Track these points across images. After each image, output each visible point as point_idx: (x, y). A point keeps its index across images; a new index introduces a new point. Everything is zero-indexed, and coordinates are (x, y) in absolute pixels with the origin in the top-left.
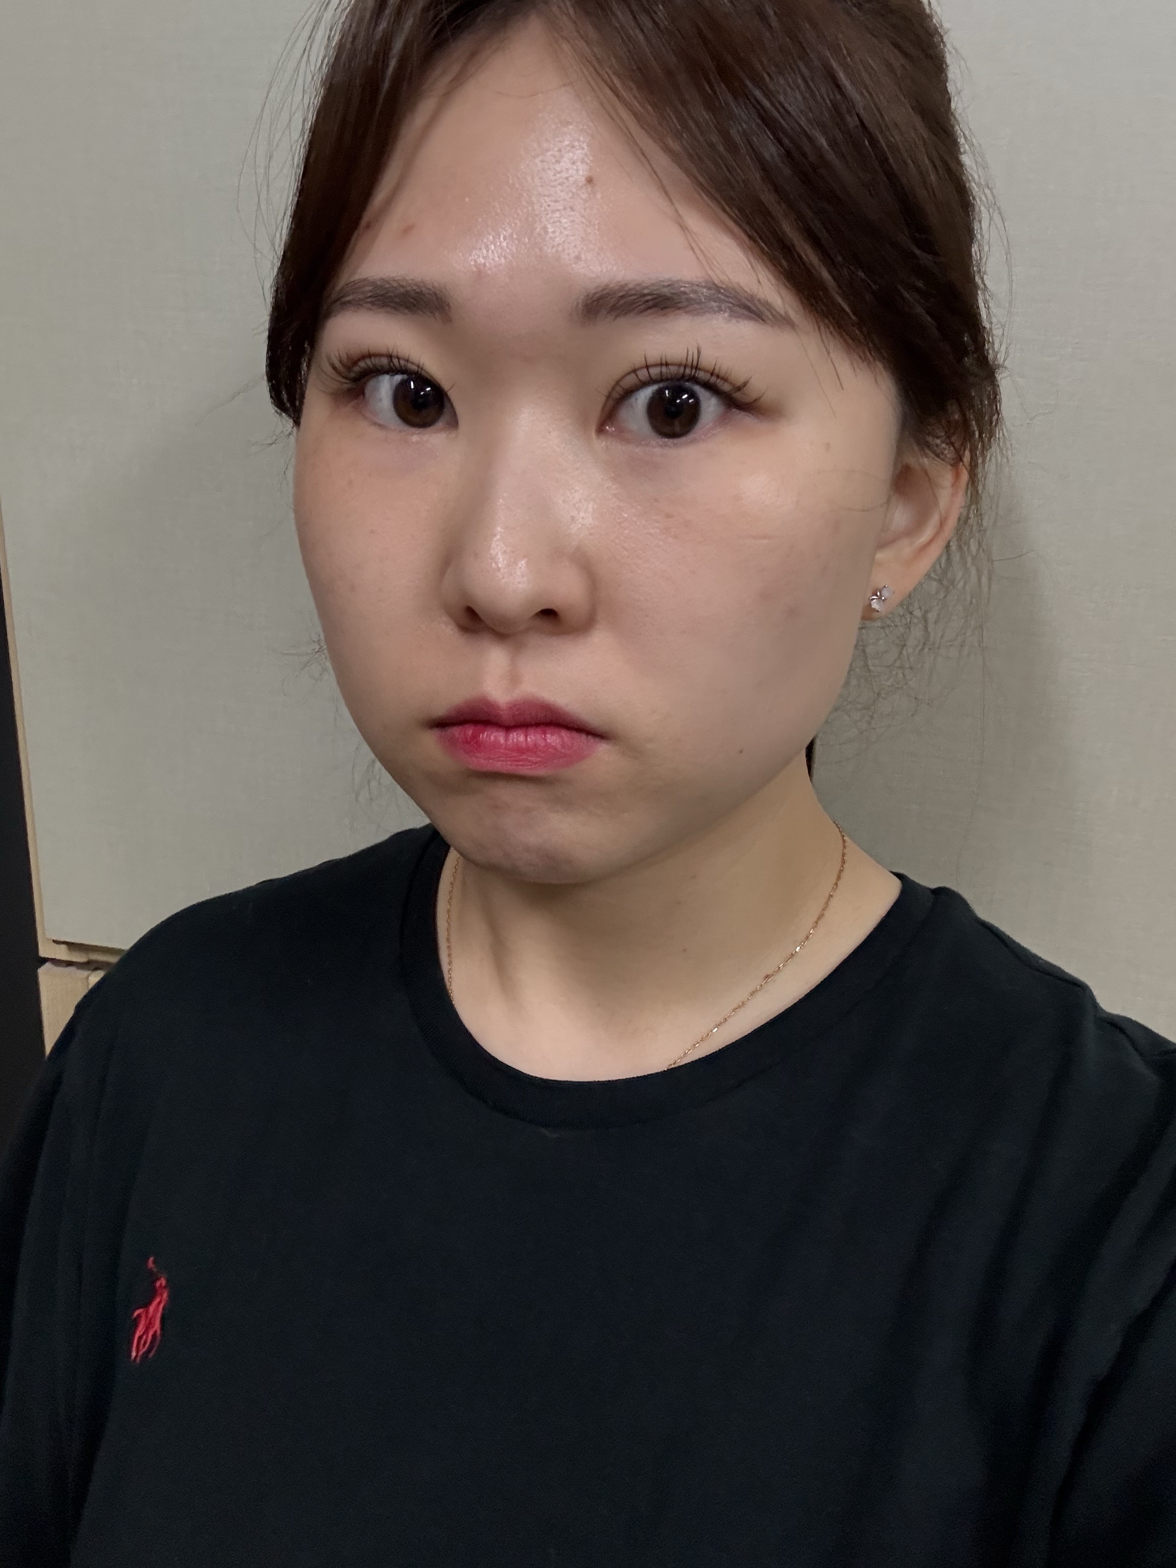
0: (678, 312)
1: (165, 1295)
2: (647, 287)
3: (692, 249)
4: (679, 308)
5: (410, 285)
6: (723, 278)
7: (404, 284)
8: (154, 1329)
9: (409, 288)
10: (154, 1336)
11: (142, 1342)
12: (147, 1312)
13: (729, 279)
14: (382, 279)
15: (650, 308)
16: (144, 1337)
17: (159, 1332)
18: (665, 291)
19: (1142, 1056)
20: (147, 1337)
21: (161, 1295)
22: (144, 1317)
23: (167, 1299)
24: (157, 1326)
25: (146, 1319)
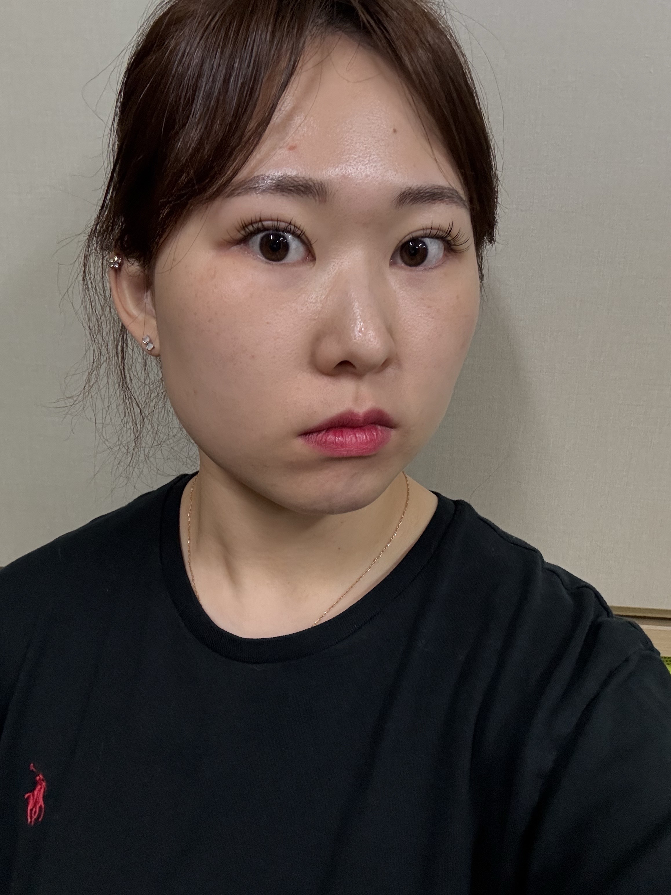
0: (439, 202)
1: (44, 784)
6: (453, 185)
7: (296, 179)
8: (40, 805)
9: (300, 182)
11: (33, 812)
12: (33, 796)
15: (428, 200)
16: (34, 809)
17: (43, 806)
18: (436, 191)
19: (566, 589)
20: (36, 809)
21: (41, 784)
22: (32, 798)
23: (45, 786)
24: (41, 802)
25: (33, 798)
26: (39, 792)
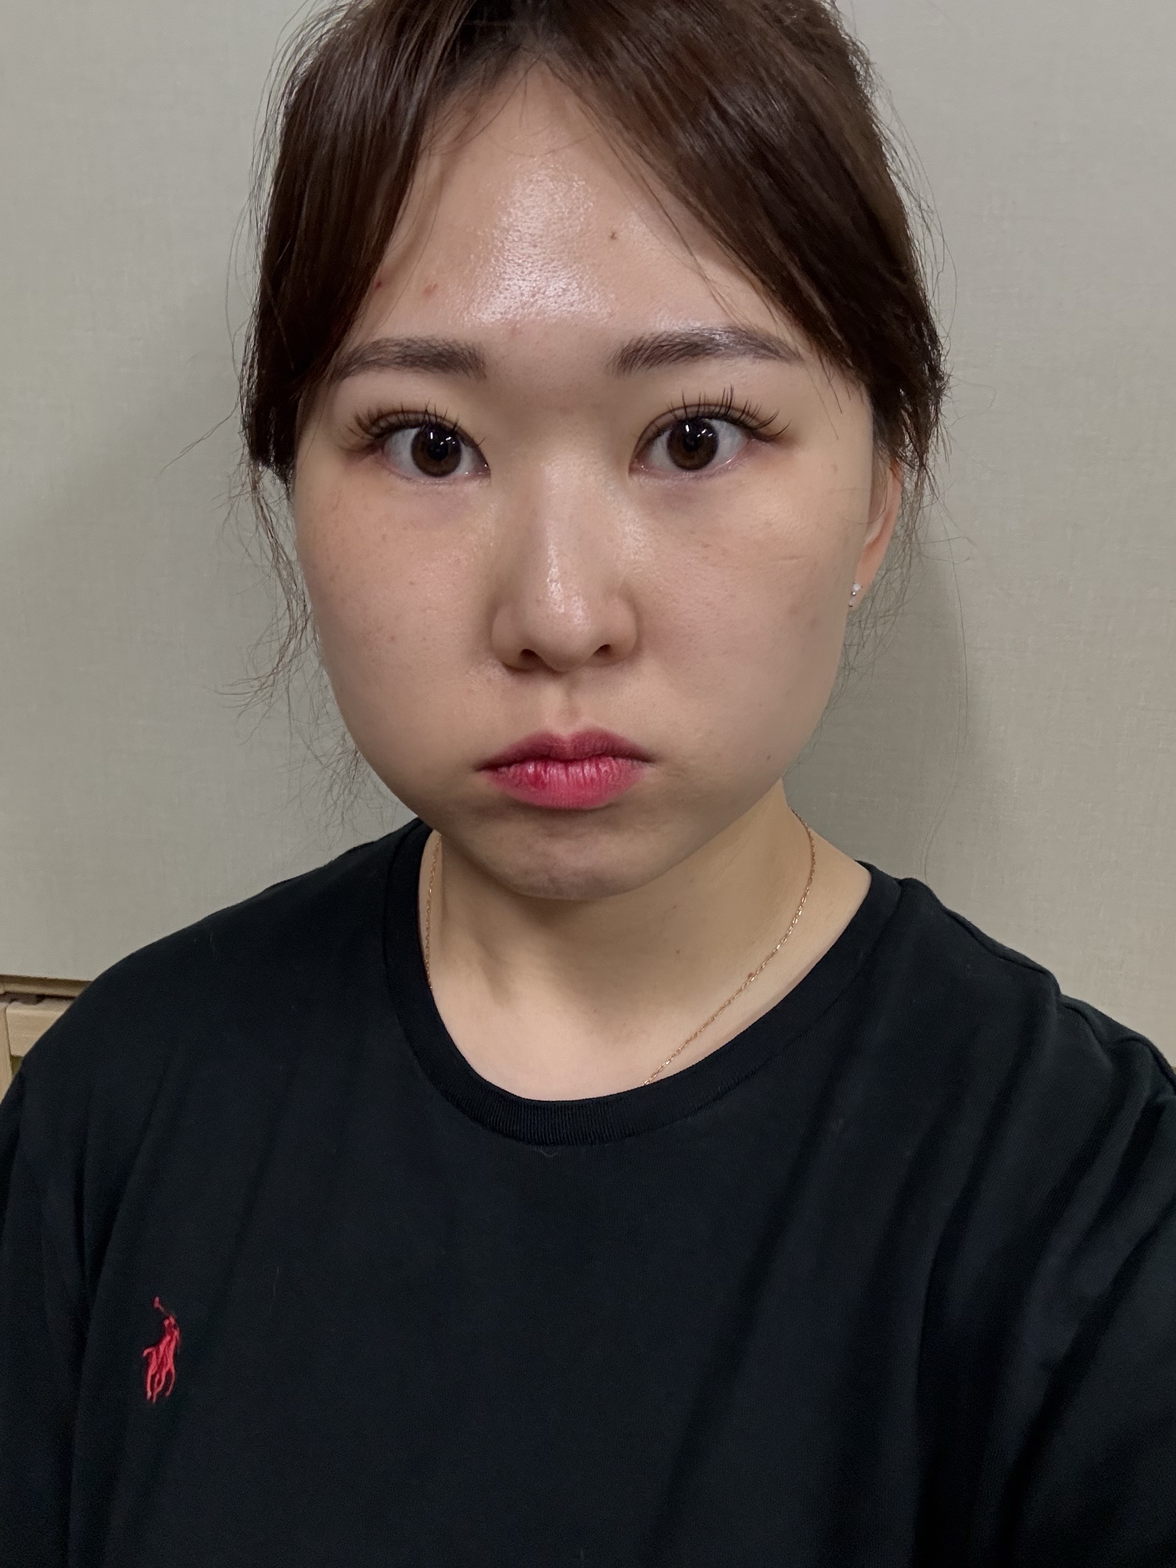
0: (707, 357)
1: (176, 1333)
2: (678, 337)
3: (714, 296)
4: (708, 354)
5: (440, 345)
6: (745, 321)
7: (433, 344)
8: (167, 1369)
9: (440, 348)
10: (169, 1373)
11: (156, 1380)
12: (158, 1353)
13: (750, 322)
14: (408, 340)
15: (682, 356)
16: (158, 1376)
17: (173, 1371)
18: (696, 339)
19: (1100, 1042)
20: (161, 1376)
21: (172, 1334)
22: (154, 1356)
23: (178, 1337)
24: (170, 1364)
25: (157, 1358)
26: (168, 1347)
